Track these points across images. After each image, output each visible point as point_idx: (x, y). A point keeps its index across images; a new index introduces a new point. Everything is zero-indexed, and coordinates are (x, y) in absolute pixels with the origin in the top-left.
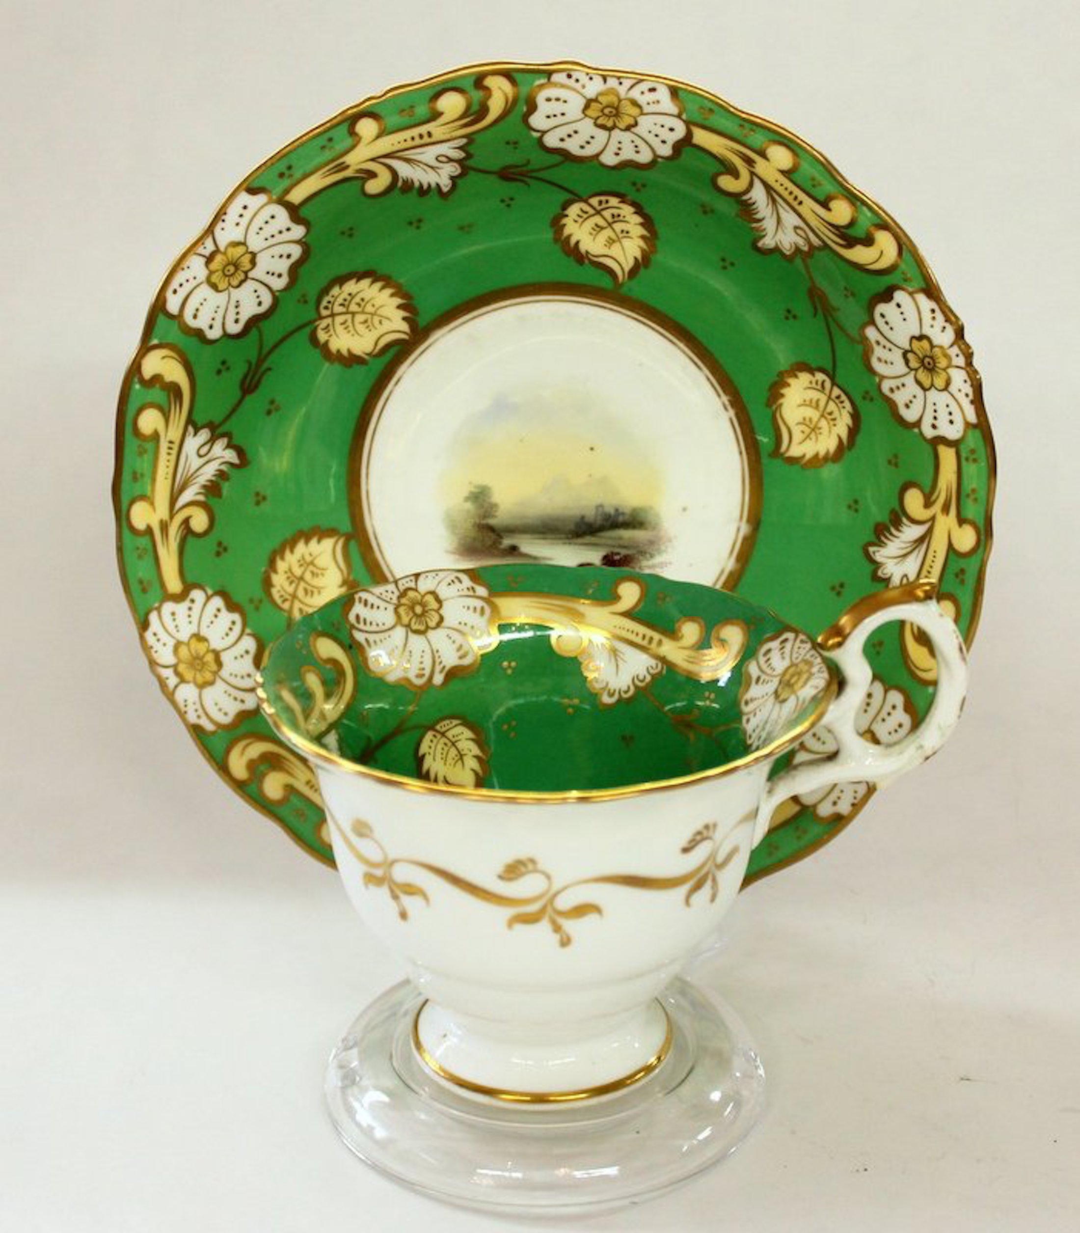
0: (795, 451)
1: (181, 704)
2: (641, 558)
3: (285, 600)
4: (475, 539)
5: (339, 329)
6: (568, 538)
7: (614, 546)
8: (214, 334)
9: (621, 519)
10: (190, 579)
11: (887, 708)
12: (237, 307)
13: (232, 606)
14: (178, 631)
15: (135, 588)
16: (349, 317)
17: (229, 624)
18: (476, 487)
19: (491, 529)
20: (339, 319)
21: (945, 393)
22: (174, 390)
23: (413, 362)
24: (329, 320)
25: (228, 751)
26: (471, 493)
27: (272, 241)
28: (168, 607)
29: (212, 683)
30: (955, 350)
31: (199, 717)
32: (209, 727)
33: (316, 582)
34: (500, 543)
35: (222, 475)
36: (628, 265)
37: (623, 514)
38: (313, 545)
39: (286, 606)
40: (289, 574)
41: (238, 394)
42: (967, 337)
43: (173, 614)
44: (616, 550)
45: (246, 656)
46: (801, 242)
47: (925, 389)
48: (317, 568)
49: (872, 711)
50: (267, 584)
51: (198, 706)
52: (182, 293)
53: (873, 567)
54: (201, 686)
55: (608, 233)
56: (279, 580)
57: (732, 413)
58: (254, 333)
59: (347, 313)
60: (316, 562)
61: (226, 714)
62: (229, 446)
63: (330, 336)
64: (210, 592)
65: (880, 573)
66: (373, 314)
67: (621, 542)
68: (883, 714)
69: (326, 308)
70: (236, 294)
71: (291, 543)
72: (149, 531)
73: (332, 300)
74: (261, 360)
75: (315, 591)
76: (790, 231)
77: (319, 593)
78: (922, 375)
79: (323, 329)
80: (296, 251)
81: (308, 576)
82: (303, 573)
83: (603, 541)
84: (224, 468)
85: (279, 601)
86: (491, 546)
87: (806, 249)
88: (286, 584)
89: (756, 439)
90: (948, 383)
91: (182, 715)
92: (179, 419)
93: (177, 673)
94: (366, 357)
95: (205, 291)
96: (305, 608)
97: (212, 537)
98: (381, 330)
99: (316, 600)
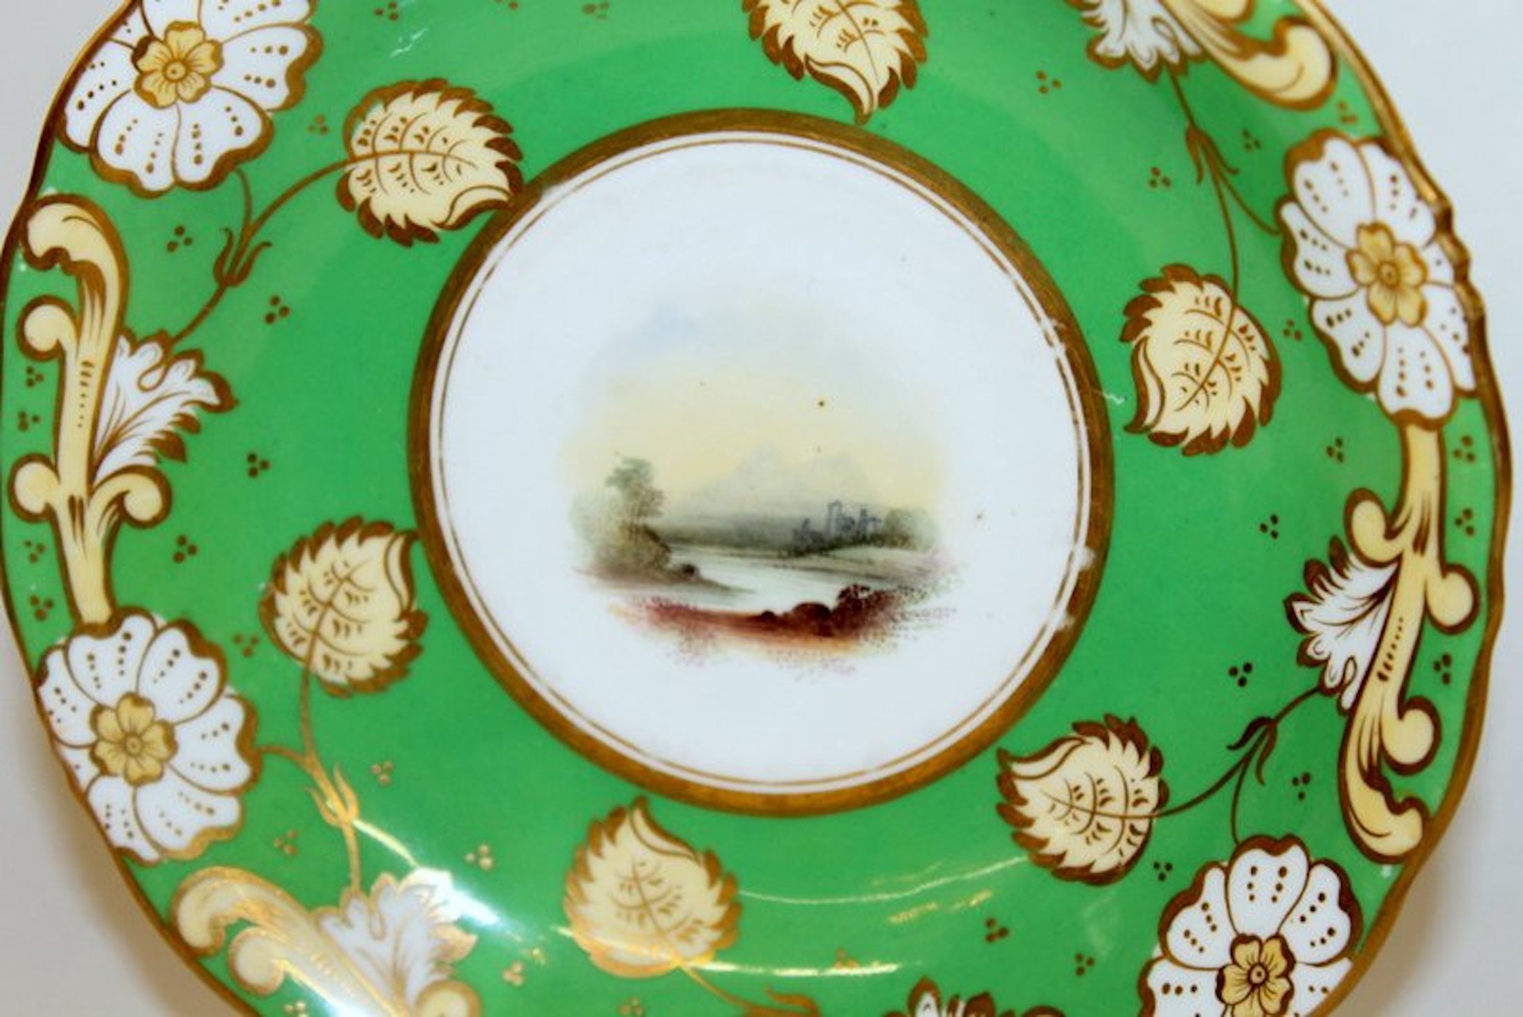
0: (1170, 424)
1: (101, 812)
2: (904, 598)
3: (299, 641)
4: (622, 551)
5: (389, 179)
6: (780, 557)
7: (856, 575)
8: (158, 181)
9: (870, 528)
10: (124, 599)
11: (1310, 898)
12: (195, 135)
13: (200, 645)
14: (99, 687)
15: (25, 611)
16: (404, 159)
17: (195, 678)
18: (626, 461)
19: (652, 535)
20: (387, 163)
21: (1417, 333)
22: (87, 274)
23: (515, 240)
24: (369, 164)
25: (178, 896)
26: (617, 471)
27: (248, 23)
28: (82, 645)
29: (155, 779)
30: (1432, 255)
31: (130, 835)
32: (148, 853)
33: (355, 611)
34: (667, 560)
35: (187, 422)
36: (879, 81)
37: (875, 520)
38: (351, 548)
39: (301, 650)
40: (308, 596)
41: (213, 286)
42: (1460, 227)
43: (91, 657)
44: (862, 582)
45: (223, 734)
46: (1167, 48)
47: (1385, 323)
48: (360, 588)
49: (1287, 898)
50: (269, 610)
51: (130, 817)
52: (94, 108)
53: (1300, 638)
54: (137, 784)
55: (840, 24)
56: (290, 606)
57: (1060, 350)
58: (232, 180)
59: (400, 152)
60: (355, 577)
61: (179, 832)
62: (199, 373)
63: (373, 190)
64: (161, 622)
65: (1310, 652)
66: (445, 156)
67: (870, 569)
68: (1303, 909)
69: (363, 142)
70: (192, 114)
71: (312, 543)
72: (49, 514)
73: (373, 128)
74: (251, 228)
75: (354, 627)
76: (1146, 26)
77: (360, 629)
78: (1379, 296)
79: (359, 179)
80: (298, 44)
81: (341, 601)
82: (334, 594)
83: (839, 565)
84: (190, 411)
85: (288, 641)
86: (651, 564)
87: (1174, 59)
88: (302, 613)
89: (1103, 400)
90: (1423, 312)
91: (102, 830)
92: (99, 326)
93: (96, 759)
94: (437, 229)
95: (134, 105)
96: (334, 656)
97: (170, 530)
98: (460, 183)
99: (352, 642)
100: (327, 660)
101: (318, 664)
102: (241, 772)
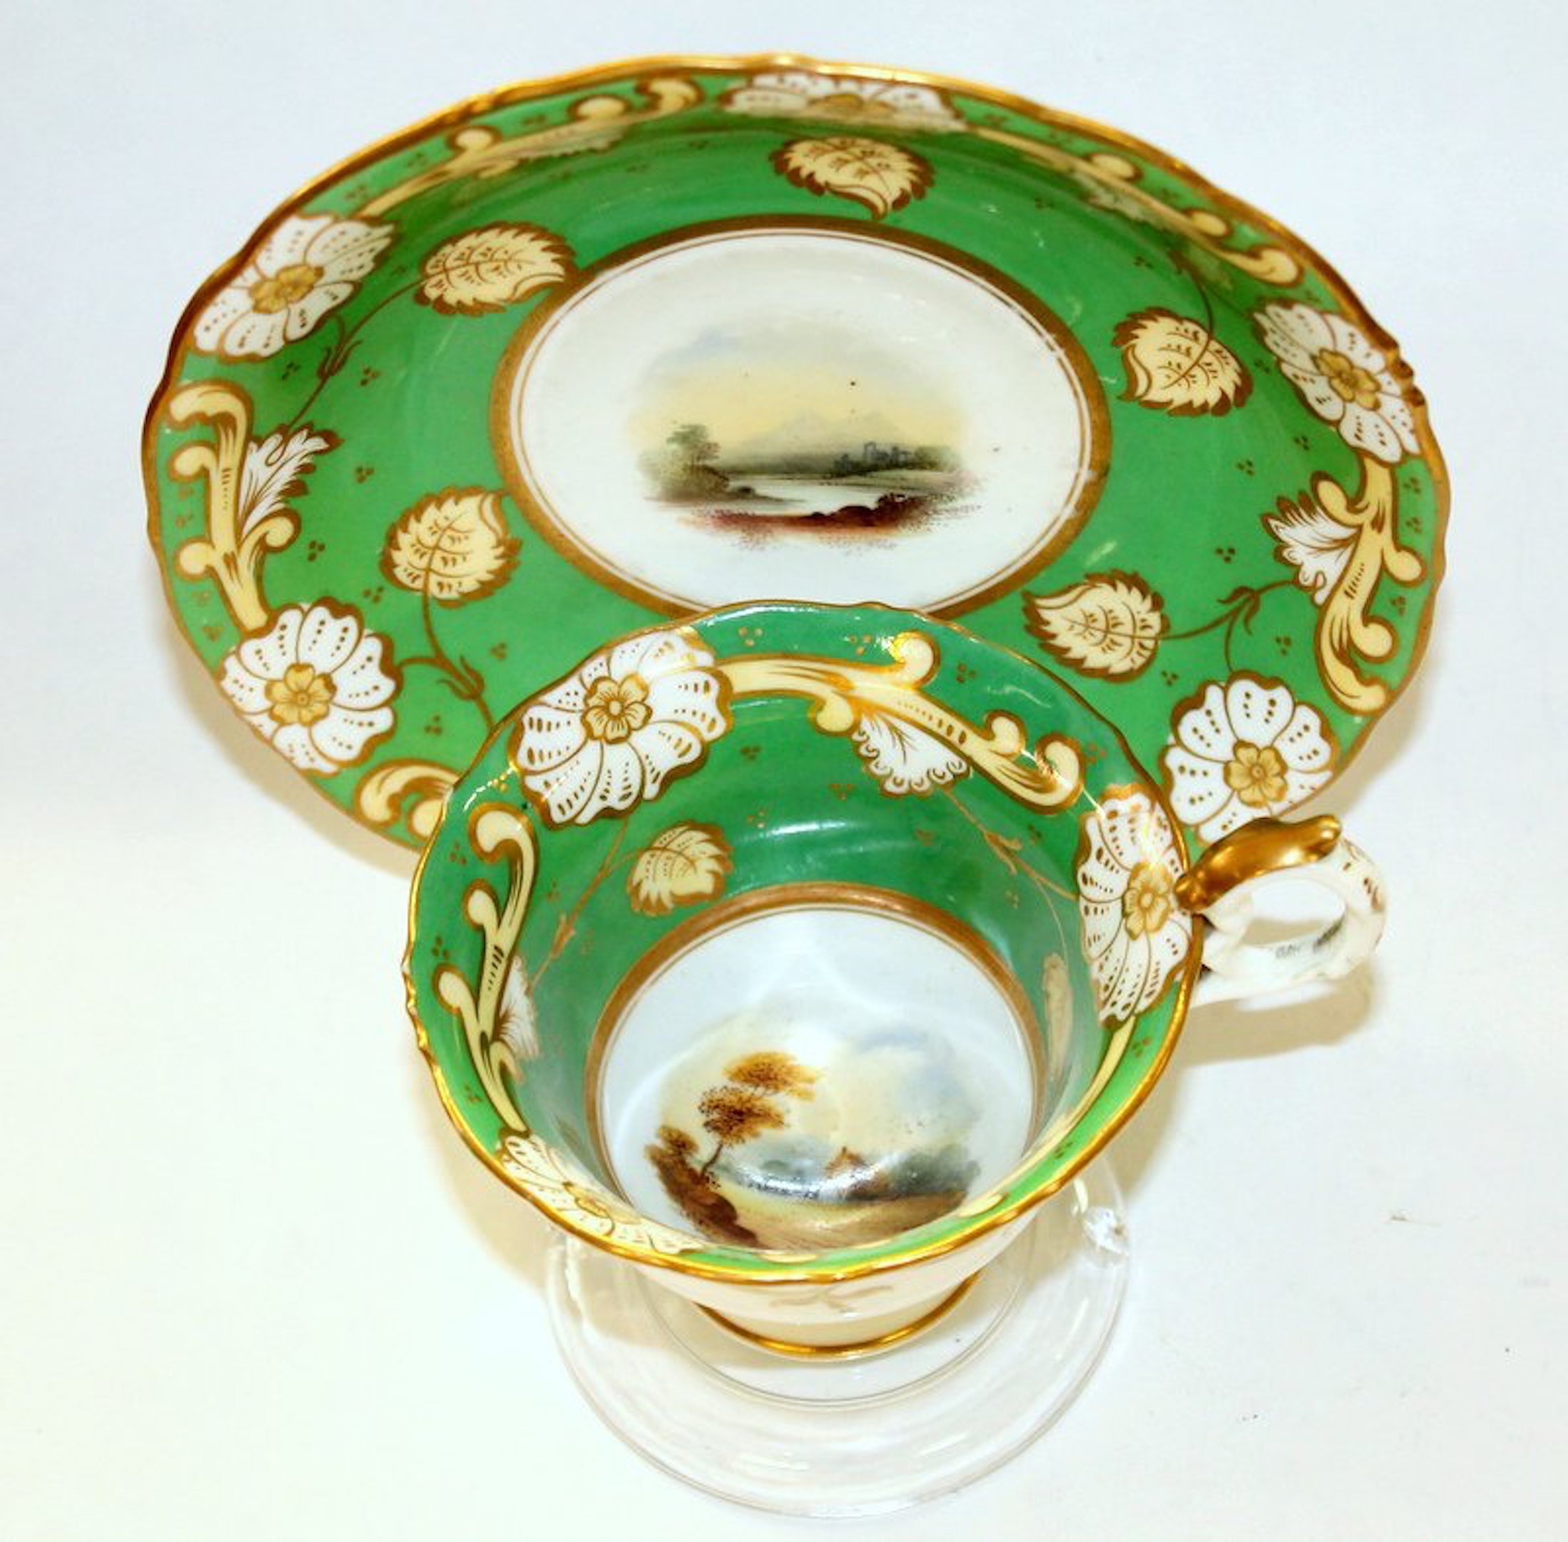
0: (1158, 396)
1: (285, 749)
2: (934, 501)
3: (416, 578)
4: (685, 483)
5: (458, 281)
6: (824, 478)
7: (894, 487)
8: (272, 349)
9: (902, 458)
10: (275, 603)
11: (1298, 726)
12: (301, 314)
13: (339, 610)
14: (268, 669)
15: (203, 637)
16: (471, 268)
17: (339, 634)
18: (683, 427)
19: (712, 471)
20: (456, 273)
21: (1372, 414)
22: (222, 420)
23: (574, 305)
24: (441, 277)
25: (358, 791)
26: (677, 434)
27: (343, 251)
28: (250, 647)
29: (324, 716)
30: (1385, 378)
31: (312, 760)
32: (328, 768)
33: (458, 547)
34: (726, 486)
35: (305, 469)
36: (892, 196)
37: (905, 453)
38: (449, 508)
39: (418, 584)
40: (418, 546)
41: (317, 383)
43: (258, 652)
44: (897, 492)
45: (369, 665)
47: (1344, 399)
48: (458, 531)
49: (1276, 724)
50: (387, 565)
51: (310, 748)
53: (1276, 544)
54: (310, 724)
55: (857, 166)
56: (405, 558)
57: (1060, 352)
58: (330, 323)
59: (467, 265)
60: (454, 525)
61: (349, 747)
62: (310, 435)
63: (446, 290)
64: (306, 606)
65: (1285, 554)
66: (506, 261)
67: (904, 484)
68: (1293, 731)
69: (435, 267)
70: (298, 306)
71: (416, 512)
72: (211, 572)
73: (442, 258)
74: (343, 341)
75: (459, 559)
77: (464, 559)
78: (1339, 385)
79: (433, 286)
80: (381, 244)
81: (446, 543)
82: (439, 540)
83: (877, 482)
84: (306, 460)
85: (406, 580)
86: (711, 490)
88: (416, 560)
89: (1099, 382)
90: (1377, 405)
91: (290, 760)
92: (234, 443)
93: (274, 717)
94: (502, 304)
95: (253, 318)
96: (445, 581)
97: (304, 539)
98: (520, 275)
99: (461, 568)
100: (440, 585)
101: (434, 590)
102: (388, 686)
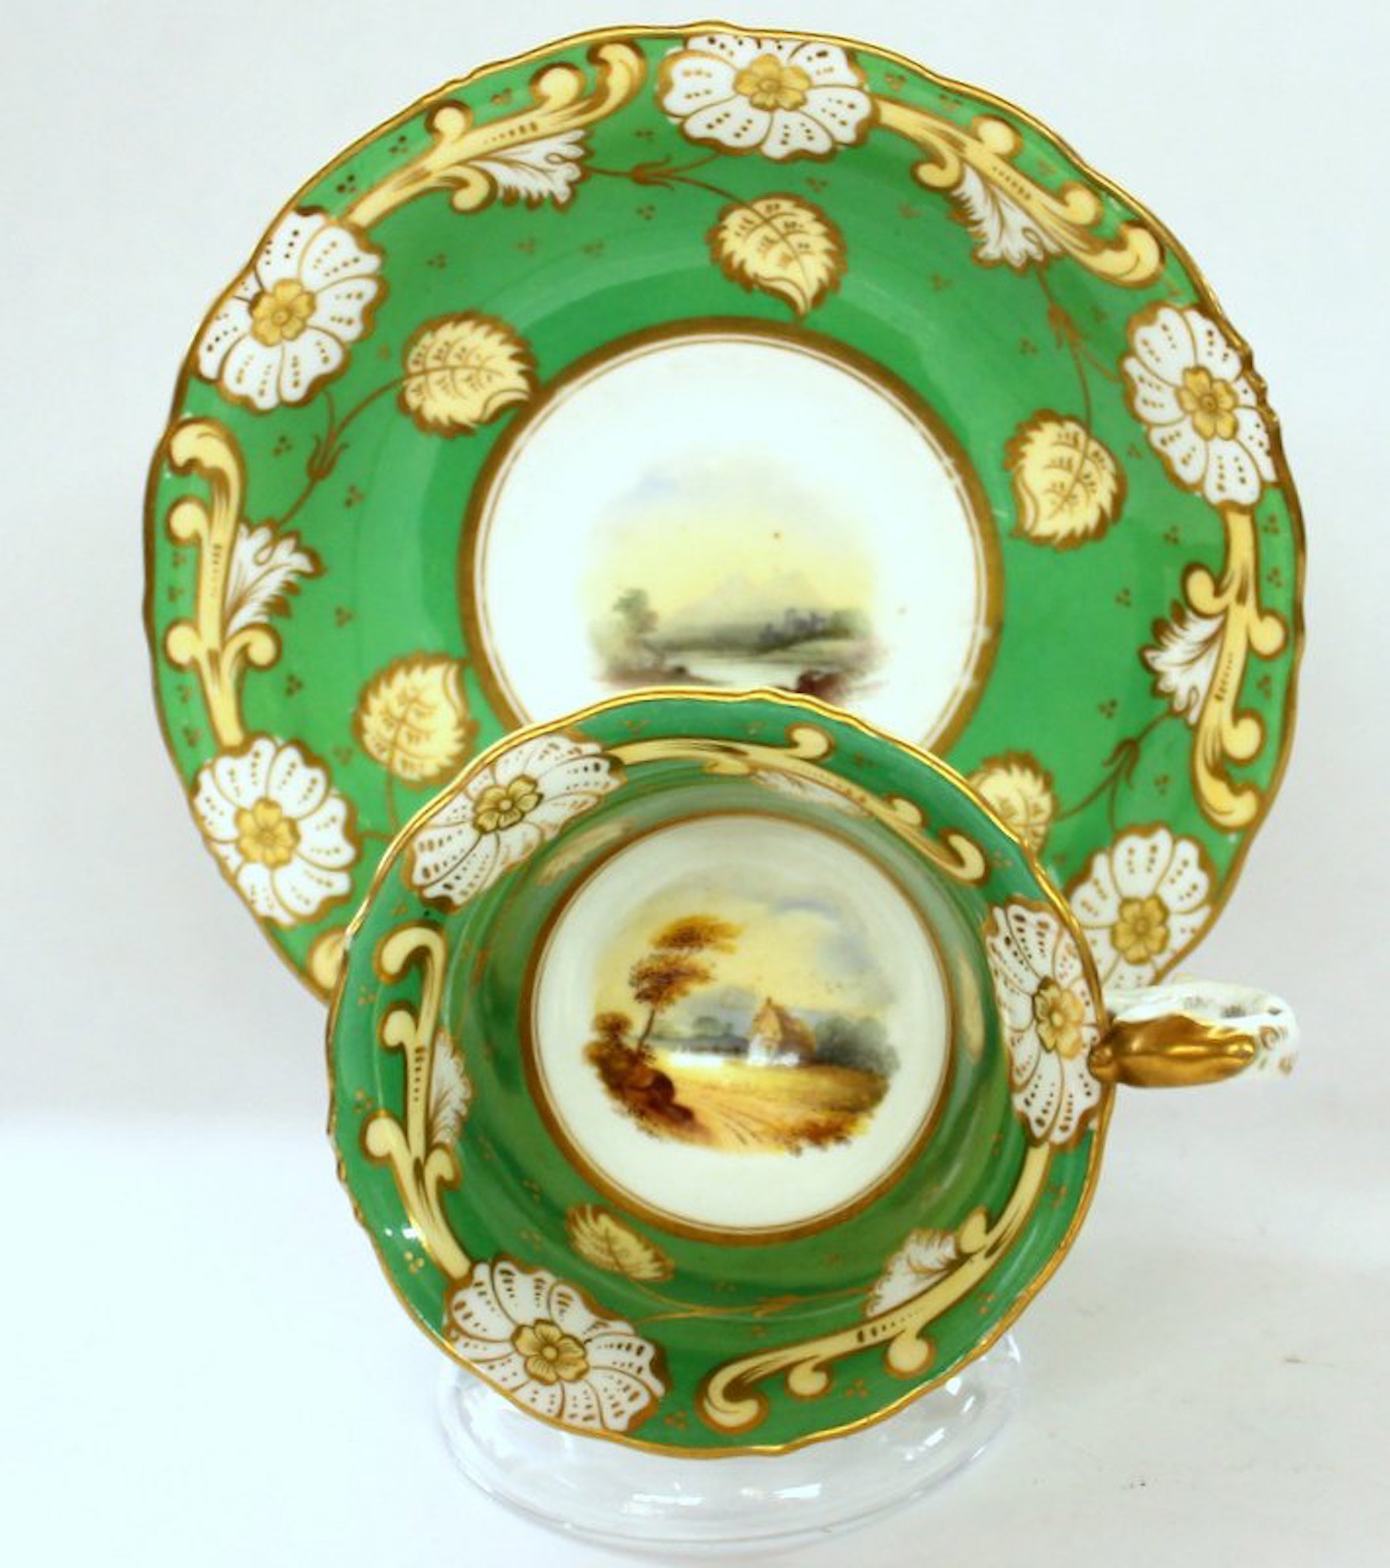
0: (1044, 528)
1: (248, 891)
2: (848, 677)
3: (382, 750)
5: (436, 389)
6: (751, 654)
7: (813, 663)
8: (266, 402)
9: (819, 627)
10: (252, 724)
11: (1177, 864)
12: (295, 365)
13: (311, 759)
14: (239, 794)
15: (180, 740)
16: (447, 373)
17: (308, 784)
18: (627, 591)
19: (652, 646)
20: (435, 377)
21: (1232, 443)
22: (217, 478)
23: (535, 429)
24: (419, 380)
25: (311, 950)
26: (622, 599)
27: (334, 277)
28: (225, 764)
29: (286, 862)
30: (1241, 386)
31: (271, 906)
32: (284, 919)
33: (424, 724)
34: (664, 665)
35: (290, 588)
36: (811, 290)
37: (823, 620)
38: (417, 674)
39: (384, 757)
40: (387, 715)
41: (306, 481)
42: (1259, 365)
43: (232, 773)
44: (814, 668)
45: (332, 825)
46: (1033, 249)
47: (1207, 439)
48: (424, 706)
49: (1158, 869)
50: (358, 729)
51: (270, 892)
52: (220, 349)
53: (1153, 678)
54: (274, 865)
55: (780, 249)
56: (373, 723)
57: (957, 480)
58: (320, 401)
59: (443, 368)
60: (422, 698)
61: (307, 901)
62: (298, 548)
63: (425, 399)
64: (280, 742)
65: (1161, 686)
66: (479, 369)
67: (822, 658)
68: (1171, 873)
69: (416, 362)
70: (292, 348)
71: (387, 674)
72: (195, 664)
73: (423, 352)
74: (333, 435)
75: (423, 736)
76: (1019, 236)
77: (428, 737)
78: (1202, 420)
79: (414, 391)
80: (370, 289)
81: (412, 717)
82: (406, 712)
84: (292, 578)
85: (373, 749)
86: (652, 670)
87: (1040, 257)
88: (383, 729)
89: (993, 515)
90: (1235, 428)
91: (249, 904)
92: (226, 516)
93: (241, 851)
94: (473, 426)
95: (249, 346)
96: (409, 759)
97: (282, 670)
98: (490, 389)
99: (421, 748)
100: (405, 763)
101: (398, 767)
102: (347, 853)
